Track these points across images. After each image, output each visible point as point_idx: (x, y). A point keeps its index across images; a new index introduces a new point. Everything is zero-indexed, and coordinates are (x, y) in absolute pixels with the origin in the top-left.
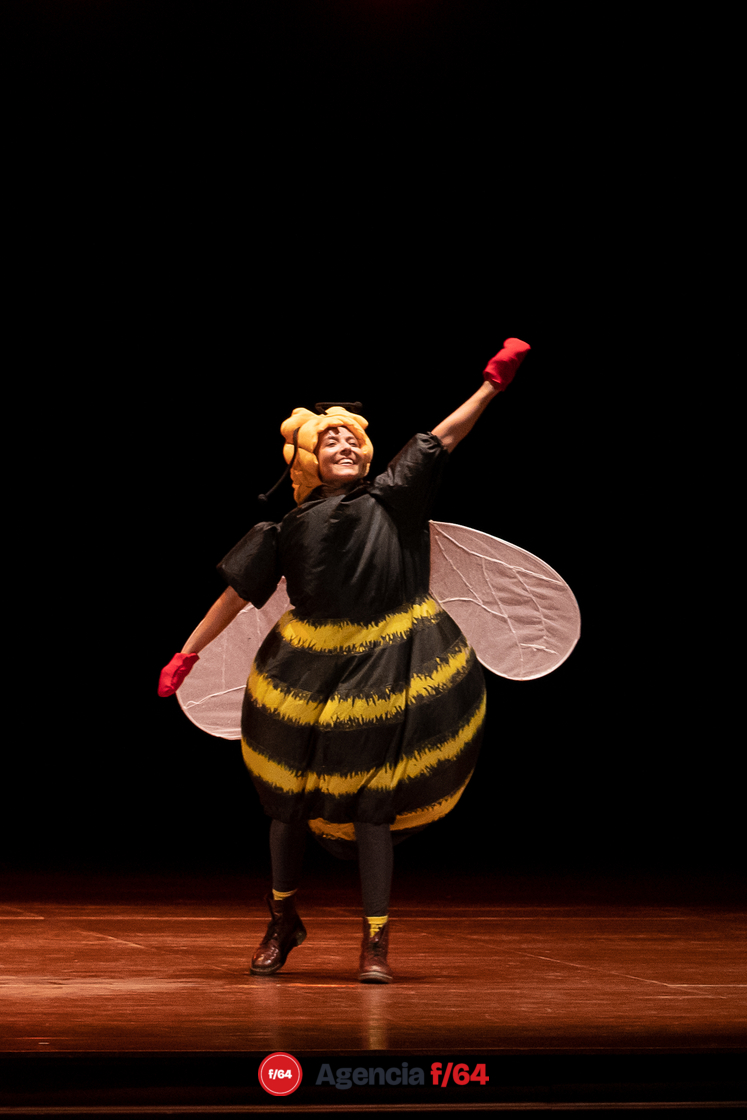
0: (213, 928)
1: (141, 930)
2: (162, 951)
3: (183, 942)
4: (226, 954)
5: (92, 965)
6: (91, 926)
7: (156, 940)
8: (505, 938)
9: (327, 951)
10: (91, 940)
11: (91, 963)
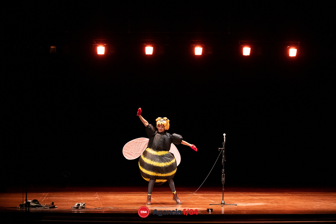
0: (269, 196)
1: (258, 196)
2: (261, 199)
3: (264, 198)
4: (270, 199)
5: (251, 201)
6: (251, 196)
7: (260, 197)
8: (311, 197)
9: (285, 199)
10: (251, 197)
11: (251, 200)
